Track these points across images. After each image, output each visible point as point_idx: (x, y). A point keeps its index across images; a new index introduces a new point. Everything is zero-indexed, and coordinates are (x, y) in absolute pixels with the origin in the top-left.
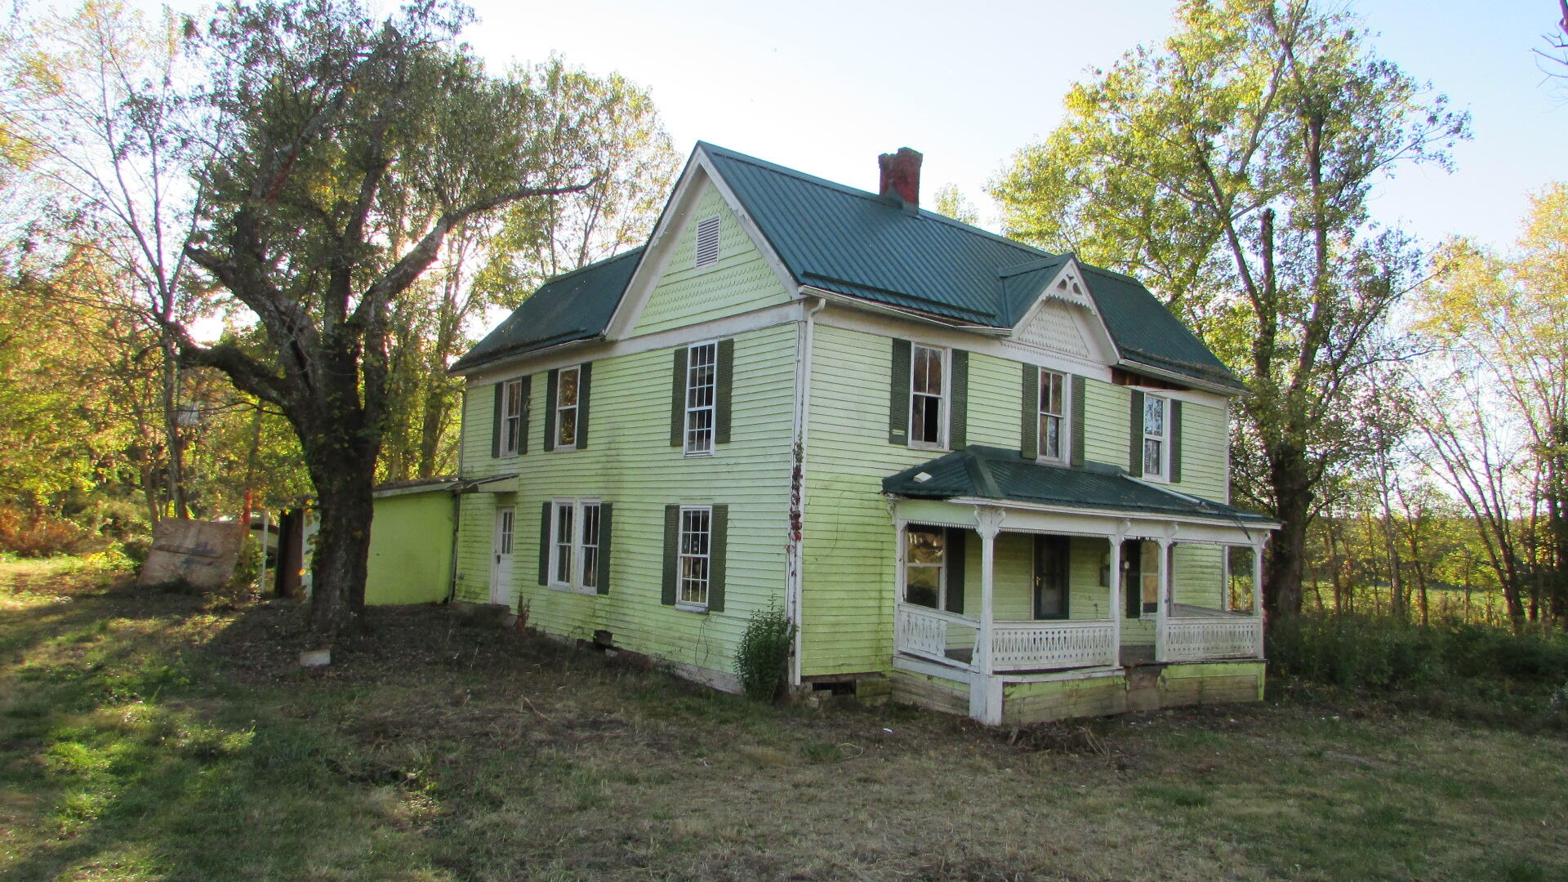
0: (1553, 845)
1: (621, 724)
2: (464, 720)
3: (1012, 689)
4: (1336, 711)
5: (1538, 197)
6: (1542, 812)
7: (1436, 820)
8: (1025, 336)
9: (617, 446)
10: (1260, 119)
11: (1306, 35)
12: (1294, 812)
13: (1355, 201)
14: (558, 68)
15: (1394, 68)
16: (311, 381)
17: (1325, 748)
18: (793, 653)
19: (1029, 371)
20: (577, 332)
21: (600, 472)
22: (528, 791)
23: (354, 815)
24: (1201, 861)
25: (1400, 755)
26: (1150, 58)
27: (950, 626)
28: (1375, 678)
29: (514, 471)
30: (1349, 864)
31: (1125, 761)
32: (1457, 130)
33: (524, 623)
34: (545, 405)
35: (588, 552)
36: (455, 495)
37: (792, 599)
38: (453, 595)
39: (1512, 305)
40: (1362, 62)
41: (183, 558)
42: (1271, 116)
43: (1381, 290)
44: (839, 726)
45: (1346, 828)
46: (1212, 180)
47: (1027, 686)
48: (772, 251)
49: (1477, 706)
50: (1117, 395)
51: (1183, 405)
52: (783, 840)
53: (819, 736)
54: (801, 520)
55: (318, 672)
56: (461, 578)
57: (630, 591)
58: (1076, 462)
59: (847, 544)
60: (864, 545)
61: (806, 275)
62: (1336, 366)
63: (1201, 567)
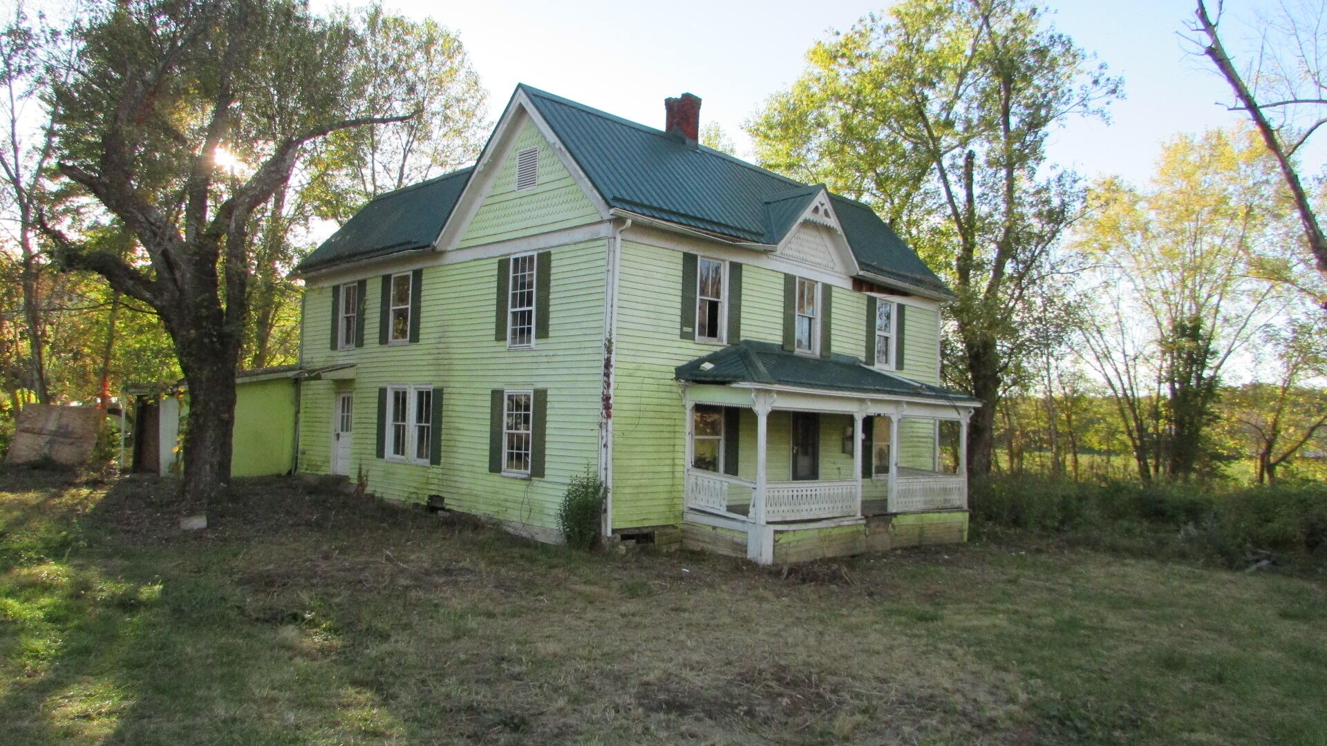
0: (1189, 640)
1: (469, 571)
2: (339, 570)
3: (780, 536)
4: (1022, 548)
5: (1167, 145)
6: (1179, 617)
7: (1107, 626)
8: (787, 251)
9: (446, 340)
10: (962, 76)
11: (999, 10)
12: (1005, 623)
13: (1035, 147)
14: (377, 12)
15: (1069, 41)
16: (180, 283)
17: (1018, 576)
18: (605, 511)
19: (789, 280)
20: (409, 243)
21: (431, 362)
22: (407, 626)
23: (272, 649)
24: (944, 662)
25: (1074, 580)
26: (880, 24)
27: (730, 486)
28: (1048, 522)
29: (352, 362)
30: (1051, 660)
31: (872, 589)
32: (1114, 91)
33: (363, 490)
34: (379, 305)
35: (421, 429)
36: (296, 382)
37: (604, 466)
38: (296, 468)
39: (1147, 230)
40: (1045, 34)
41: (47, 438)
42: (970, 73)
43: (1056, 217)
44: (646, 568)
45: (1045, 634)
46: (927, 126)
47: (792, 533)
48: (586, 180)
49: (1125, 542)
50: (856, 300)
51: (906, 308)
52: (625, 656)
53: (632, 577)
54: (611, 402)
55: (198, 535)
56: (303, 453)
57: (460, 462)
58: (824, 354)
59: (649, 421)
60: (661, 421)
61: (615, 199)
62: (1021, 277)
63: (918, 437)
